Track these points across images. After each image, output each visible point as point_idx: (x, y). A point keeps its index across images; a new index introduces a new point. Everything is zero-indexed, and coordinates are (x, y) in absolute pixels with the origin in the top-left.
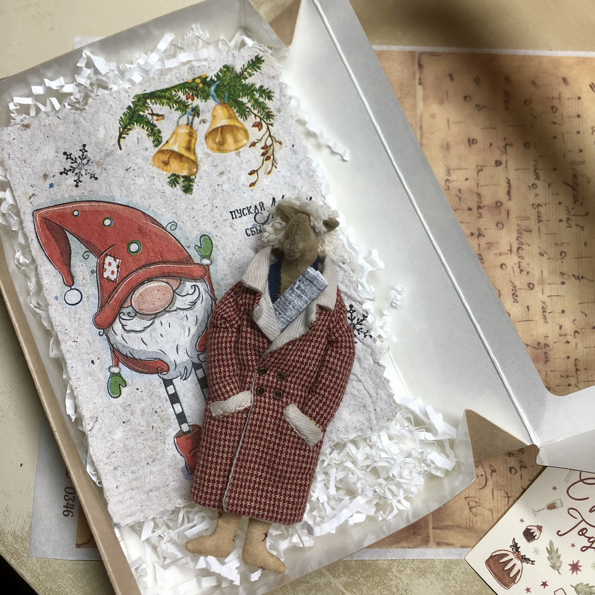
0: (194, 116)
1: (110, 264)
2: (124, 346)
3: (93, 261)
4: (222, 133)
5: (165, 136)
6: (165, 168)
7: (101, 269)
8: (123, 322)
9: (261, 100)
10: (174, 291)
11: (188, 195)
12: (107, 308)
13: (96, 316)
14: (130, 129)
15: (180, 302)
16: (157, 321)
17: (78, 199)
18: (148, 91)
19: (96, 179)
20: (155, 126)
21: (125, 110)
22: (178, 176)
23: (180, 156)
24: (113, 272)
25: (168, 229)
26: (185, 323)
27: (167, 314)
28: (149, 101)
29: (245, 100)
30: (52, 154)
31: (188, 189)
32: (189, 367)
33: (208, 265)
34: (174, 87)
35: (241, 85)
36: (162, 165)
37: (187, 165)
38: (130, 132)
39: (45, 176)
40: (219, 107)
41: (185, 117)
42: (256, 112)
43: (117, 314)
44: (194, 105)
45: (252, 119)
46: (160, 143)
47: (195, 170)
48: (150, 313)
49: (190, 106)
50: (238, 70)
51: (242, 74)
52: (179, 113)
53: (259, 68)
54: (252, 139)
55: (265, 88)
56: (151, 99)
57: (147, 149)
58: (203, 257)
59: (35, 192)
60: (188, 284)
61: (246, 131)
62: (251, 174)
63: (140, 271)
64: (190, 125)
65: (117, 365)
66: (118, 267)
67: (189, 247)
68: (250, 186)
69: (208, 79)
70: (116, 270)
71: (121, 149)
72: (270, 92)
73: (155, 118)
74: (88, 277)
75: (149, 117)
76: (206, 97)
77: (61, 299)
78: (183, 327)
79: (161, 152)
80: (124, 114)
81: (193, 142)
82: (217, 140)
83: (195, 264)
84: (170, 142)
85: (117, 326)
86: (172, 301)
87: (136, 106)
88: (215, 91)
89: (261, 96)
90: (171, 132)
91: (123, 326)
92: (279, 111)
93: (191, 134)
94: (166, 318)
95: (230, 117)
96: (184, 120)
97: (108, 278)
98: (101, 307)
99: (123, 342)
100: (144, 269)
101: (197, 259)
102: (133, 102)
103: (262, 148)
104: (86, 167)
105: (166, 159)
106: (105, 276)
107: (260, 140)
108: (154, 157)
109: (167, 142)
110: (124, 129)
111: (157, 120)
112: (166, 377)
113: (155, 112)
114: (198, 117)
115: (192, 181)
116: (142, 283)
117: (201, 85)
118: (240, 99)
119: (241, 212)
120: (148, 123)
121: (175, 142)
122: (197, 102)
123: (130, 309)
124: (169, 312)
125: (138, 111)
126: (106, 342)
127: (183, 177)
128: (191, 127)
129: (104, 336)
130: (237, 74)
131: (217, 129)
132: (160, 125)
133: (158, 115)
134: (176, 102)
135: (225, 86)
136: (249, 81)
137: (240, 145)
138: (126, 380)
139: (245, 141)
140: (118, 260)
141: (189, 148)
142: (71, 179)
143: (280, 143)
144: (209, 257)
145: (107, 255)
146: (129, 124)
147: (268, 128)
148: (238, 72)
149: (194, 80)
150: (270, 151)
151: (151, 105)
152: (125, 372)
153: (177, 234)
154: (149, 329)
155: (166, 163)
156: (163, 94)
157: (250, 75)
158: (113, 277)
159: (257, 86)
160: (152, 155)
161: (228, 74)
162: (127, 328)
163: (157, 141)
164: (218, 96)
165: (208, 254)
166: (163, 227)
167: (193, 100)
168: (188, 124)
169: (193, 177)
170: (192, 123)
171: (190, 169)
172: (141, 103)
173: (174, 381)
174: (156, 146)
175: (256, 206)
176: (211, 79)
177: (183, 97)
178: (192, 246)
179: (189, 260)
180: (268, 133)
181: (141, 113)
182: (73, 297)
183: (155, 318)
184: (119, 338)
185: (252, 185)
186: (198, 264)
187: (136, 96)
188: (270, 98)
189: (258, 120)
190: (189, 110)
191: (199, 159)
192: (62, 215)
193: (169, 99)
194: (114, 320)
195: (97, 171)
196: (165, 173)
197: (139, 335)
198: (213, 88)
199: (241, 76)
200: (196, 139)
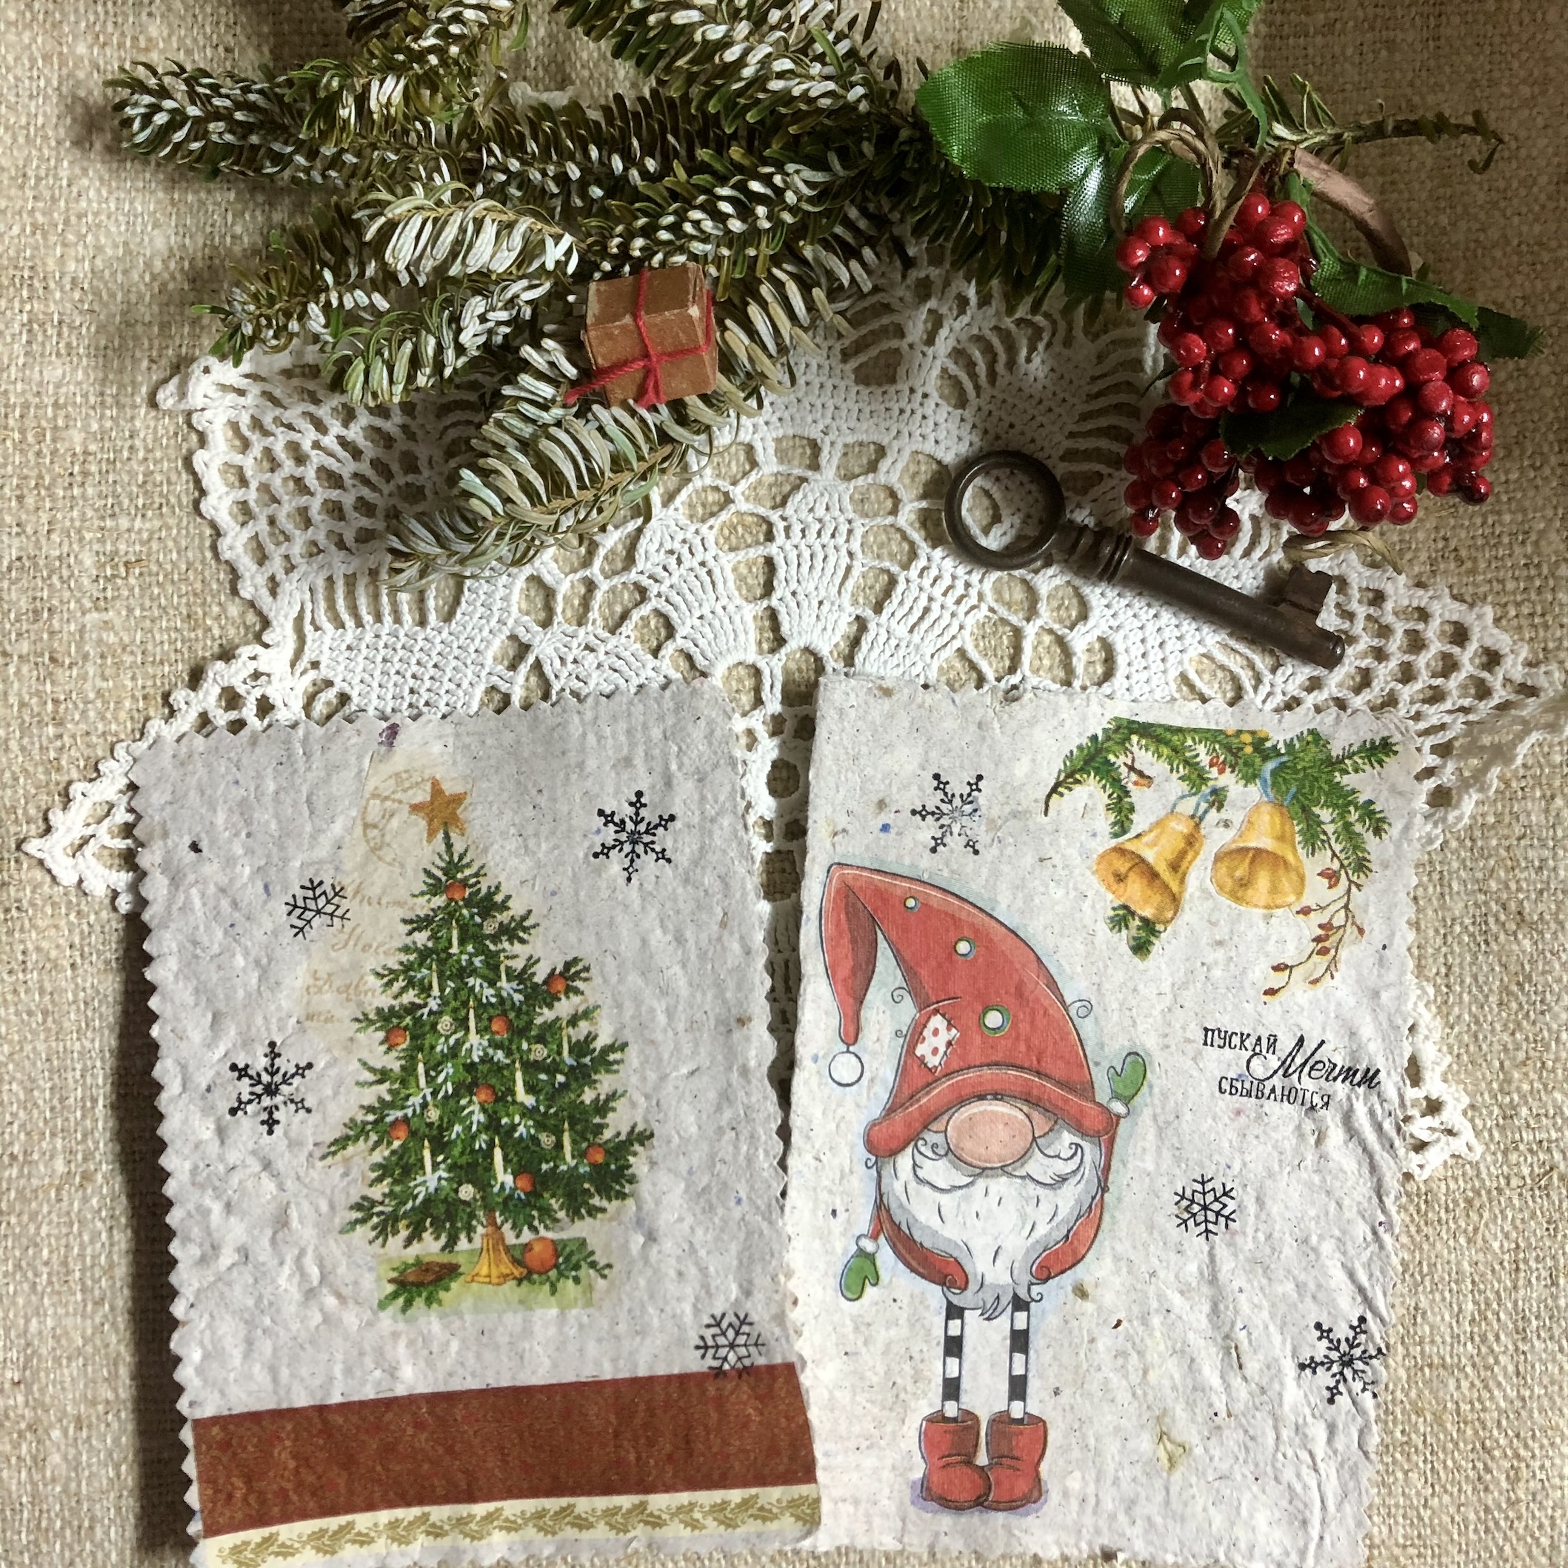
0: (1212, 805)
1: (936, 1032)
2: (901, 1206)
3: (908, 1011)
4: (1253, 861)
5: (1140, 822)
6: (1115, 887)
7: (916, 1034)
8: (918, 1158)
9: (1358, 828)
10: (1034, 1139)
11: (1136, 960)
12: (899, 1116)
13: (873, 1124)
14: (1078, 782)
15: (1038, 1166)
16: (981, 1183)
17: (926, 877)
18: (1141, 719)
19: (976, 852)
20: (1127, 793)
21: (1085, 741)
22: (1133, 914)
23: (1153, 875)
24: (935, 1051)
25: (1073, 1012)
26: (1030, 1209)
27: (1004, 1179)
28: (1135, 738)
29: (1325, 814)
30: (911, 767)
31: (1141, 948)
32: (1006, 1299)
33: (1119, 1117)
34: (1194, 730)
35: (1329, 782)
36: (1111, 879)
37: (1157, 898)
38: (1077, 788)
39: (881, 805)
40: (1266, 809)
41: (1193, 801)
42: (1337, 848)
43: (912, 1138)
44: (1220, 784)
45: (1324, 859)
46: (1124, 832)
47: (1170, 915)
48: (975, 1162)
49: (1211, 783)
50: (1336, 751)
51: (1340, 761)
52: (1184, 787)
53: (1380, 763)
54: (1308, 900)
55: (1377, 807)
56: (1142, 736)
57: (1094, 835)
58: (1116, 1096)
59: (849, 827)
60: (1068, 1137)
61: (1302, 878)
62: (1277, 968)
63: (986, 1071)
64: (1197, 820)
65: (874, 1237)
66: (949, 1044)
67: (1097, 1064)
68: (1266, 993)
69: (1268, 744)
70: (942, 1049)
71: (1046, 813)
72: (1383, 820)
73: (1134, 777)
74: (886, 1040)
75: (1124, 770)
76: (1250, 778)
77: (823, 1063)
78: (1023, 1217)
79: (1120, 851)
80: (1080, 748)
81: (1189, 857)
82: (1238, 874)
83: (1094, 1101)
84: (1145, 839)
85: (904, 1161)
86: (1023, 1157)
87: (1108, 739)
88: (1274, 773)
89: (1361, 819)
90: (1153, 819)
91: (915, 1165)
92: (1386, 866)
93: (1191, 841)
94: (1000, 1185)
95: (1281, 838)
96: (1188, 806)
97: (922, 1060)
98: (890, 1111)
99: (904, 1198)
100: (995, 1070)
101: (1103, 1094)
102: (1105, 730)
103: (1320, 926)
104: (965, 820)
105: (1123, 870)
106: (919, 1052)
107: (1322, 908)
108: (1102, 856)
109: (1138, 836)
110: (1067, 777)
111: (1136, 783)
112: (956, 1300)
113: (1137, 766)
114: (1219, 810)
115: (1155, 933)
116: (981, 1097)
117: (1249, 750)
118: (1316, 810)
119: (1226, 1039)
120: (1116, 782)
121: (1153, 844)
122: (1228, 780)
123: (939, 1139)
124: (1011, 1175)
125: (1108, 751)
126: (873, 1185)
127: (1143, 919)
128: (1197, 826)
129: (874, 1172)
130: (1329, 757)
131: (1247, 850)
132: (1138, 795)
133: (1141, 774)
134: (1187, 762)
135: (1297, 772)
136: (1348, 781)
137: (1279, 902)
138: (881, 1273)
139: (1292, 898)
140: (954, 1031)
141: (1175, 866)
142: (928, 830)
143: (1361, 931)
144: (1127, 1101)
145: (936, 1011)
146: (1081, 770)
147: (1349, 890)
148: (1334, 754)
149: (1239, 732)
150: (1334, 939)
151: (1135, 749)
152: (886, 1257)
153: (1087, 1028)
154: (960, 1192)
155: (1120, 878)
156: (1168, 735)
157: (1356, 771)
158: (933, 1061)
159: (1362, 799)
160: (1101, 850)
161: (1313, 748)
162: (920, 1173)
163: (1122, 826)
164: (1274, 784)
165: (1128, 1093)
166: (1063, 1003)
167: (1221, 772)
168: (1193, 817)
169: (1159, 927)
170: (1201, 819)
171: (1160, 909)
172: (1117, 737)
173: (967, 1313)
174: (1116, 835)
175: (1259, 1039)
176: (1275, 747)
177: (1204, 759)
178: (1106, 1064)
179: (1087, 1089)
180: (1342, 902)
181: (1112, 758)
182: (846, 1068)
183: (979, 1175)
184: (898, 1187)
185: (1271, 992)
186: (1100, 1105)
187: (1116, 719)
188: (1378, 832)
189: (1336, 865)
190: (1206, 790)
191: (1187, 896)
192: (882, 895)
193: (1175, 750)
194: (903, 1148)
195: (983, 838)
196: (1110, 896)
197: (937, 1195)
198: (1271, 765)
199: (1335, 764)
200: (1197, 853)
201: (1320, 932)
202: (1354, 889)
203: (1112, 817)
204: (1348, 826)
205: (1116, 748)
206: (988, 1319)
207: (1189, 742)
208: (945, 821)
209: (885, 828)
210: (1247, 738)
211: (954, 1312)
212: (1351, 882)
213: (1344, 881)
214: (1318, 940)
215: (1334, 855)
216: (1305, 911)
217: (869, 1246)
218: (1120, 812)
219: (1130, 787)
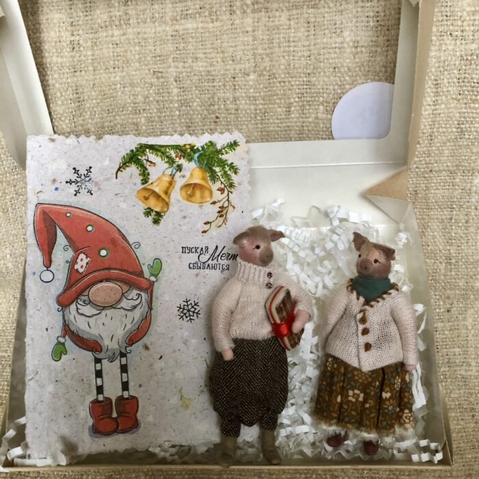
201: (220, 209)
202: (230, 194)
203: (141, 178)
204: (225, 172)
205: (141, 154)
206: (111, 362)
207: (168, 150)
208: (79, 184)
209: (57, 189)
210: (188, 147)
211: (98, 361)
212: (229, 191)
213: (226, 192)
214: (219, 212)
215: (222, 183)
216: (214, 203)
217: (62, 340)
218: (144, 175)
219: (148, 167)
